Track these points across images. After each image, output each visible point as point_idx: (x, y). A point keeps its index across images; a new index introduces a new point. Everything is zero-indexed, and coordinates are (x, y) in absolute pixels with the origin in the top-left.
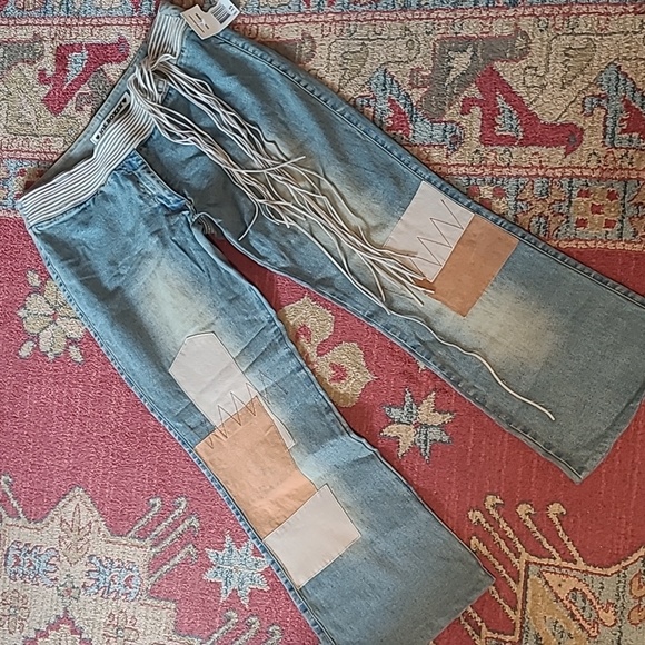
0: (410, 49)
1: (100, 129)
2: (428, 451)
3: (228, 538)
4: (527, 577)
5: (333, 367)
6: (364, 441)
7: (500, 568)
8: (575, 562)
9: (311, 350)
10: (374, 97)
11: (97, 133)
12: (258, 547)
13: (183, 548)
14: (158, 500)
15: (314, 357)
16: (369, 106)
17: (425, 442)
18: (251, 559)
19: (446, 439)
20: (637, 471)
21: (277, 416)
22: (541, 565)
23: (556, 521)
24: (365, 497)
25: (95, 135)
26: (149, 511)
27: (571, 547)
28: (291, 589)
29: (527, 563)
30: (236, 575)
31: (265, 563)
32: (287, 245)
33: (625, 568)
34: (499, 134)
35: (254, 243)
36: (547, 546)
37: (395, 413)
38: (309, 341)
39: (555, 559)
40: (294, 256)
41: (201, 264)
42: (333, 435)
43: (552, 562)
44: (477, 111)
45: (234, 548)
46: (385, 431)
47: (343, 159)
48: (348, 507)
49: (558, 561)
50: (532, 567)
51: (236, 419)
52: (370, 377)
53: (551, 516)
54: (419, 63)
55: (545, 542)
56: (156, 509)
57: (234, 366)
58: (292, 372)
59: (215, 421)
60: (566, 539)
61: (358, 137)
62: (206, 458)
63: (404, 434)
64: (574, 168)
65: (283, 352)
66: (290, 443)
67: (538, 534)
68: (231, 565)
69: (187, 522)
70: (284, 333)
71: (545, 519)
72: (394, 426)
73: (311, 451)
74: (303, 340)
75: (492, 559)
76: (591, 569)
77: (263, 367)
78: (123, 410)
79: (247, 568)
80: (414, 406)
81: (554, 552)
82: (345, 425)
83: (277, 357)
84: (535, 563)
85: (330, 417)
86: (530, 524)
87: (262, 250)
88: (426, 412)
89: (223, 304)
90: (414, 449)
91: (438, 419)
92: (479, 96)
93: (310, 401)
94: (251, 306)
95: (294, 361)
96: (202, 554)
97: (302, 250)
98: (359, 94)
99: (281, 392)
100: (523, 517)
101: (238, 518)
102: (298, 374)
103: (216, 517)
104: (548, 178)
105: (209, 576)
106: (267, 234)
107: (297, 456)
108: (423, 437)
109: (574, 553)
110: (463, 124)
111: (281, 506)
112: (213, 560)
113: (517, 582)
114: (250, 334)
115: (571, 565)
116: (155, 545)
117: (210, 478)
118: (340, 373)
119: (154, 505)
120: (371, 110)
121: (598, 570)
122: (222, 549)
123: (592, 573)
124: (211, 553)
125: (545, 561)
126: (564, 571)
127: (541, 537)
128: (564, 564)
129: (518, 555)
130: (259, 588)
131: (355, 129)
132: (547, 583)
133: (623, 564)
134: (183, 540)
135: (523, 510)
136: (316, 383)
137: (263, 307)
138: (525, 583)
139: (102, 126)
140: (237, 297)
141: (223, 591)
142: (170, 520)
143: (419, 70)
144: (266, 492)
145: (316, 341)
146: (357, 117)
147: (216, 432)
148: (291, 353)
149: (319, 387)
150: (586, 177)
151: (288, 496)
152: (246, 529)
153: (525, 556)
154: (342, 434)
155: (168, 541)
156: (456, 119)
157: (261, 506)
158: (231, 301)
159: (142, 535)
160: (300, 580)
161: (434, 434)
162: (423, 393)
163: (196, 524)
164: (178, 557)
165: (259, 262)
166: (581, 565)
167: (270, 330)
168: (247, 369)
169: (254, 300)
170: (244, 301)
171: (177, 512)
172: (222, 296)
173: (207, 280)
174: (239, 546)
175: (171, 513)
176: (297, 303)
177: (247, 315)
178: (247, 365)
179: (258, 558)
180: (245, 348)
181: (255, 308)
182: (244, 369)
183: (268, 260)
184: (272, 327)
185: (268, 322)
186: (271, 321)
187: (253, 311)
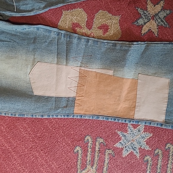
2: (166, 23)
3: (119, 132)
5: (100, 28)
6: (139, 43)
9: (85, 30)
12: (134, 123)
13: (105, 155)
15: (88, 32)
17: (162, 21)
18: (135, 131)
19: (168, 12)
21: (95, 68)
24: (158, 63)
26: (78, 155)
28: (162, 125)
30: (135, 143)
31: (142, 126)
35: (22, 8)
37: (141, 22)
38: (81, 28)
41: (6, 39)
42: (127, 51)
45: (125, 134)
46: (143, 32)
48: (155, 74)
51: (80, 86)
52: (118, 18)
56: (80, 152)
57: (60, 66)
58: (86, 45)
59: (72, 95)
62: (82, 112)
63: (151, 26)
65: (75, 41)
66: (111, 73)
68: (129, 141)
69: (97, 144)
70: (68, 33)
72: (144, 27)
73: (123, 66)
74: (78, 30)
77: (72, 55)
78: (29, 130)
79: (137, 136)
80: (145, 12)
82: (127, 43)
83: (74, 46)
85: (118, 47)
87: (28, 7)
88: (152, 9)
89: (31, 47)
90: (160, 27)
91: (159, 7)
93: (103, 50)
94: (44, 37)
95: (83, 40)
96: (115, 149)
99: (89, 58)
101: (116, 121)
102: (89, 44)
103: (107, 130)
105: (125, 154)
107: (119, 74)
108: (159, 20)
111: (129, 100)
112: (121, 147)
114: (54, 48)
116: (92, 166)
117: (91, 118)
118: (105, 28)
119: (78, 151)
122: (120, 139)
124: (118, 145)
130: (148, 138)
134: (102, 152)
136: (99, 40)
137: (50, 31)
140: (35, 39)
141: (135, 153)
142: (90, 150)
144: (119, 100)
145: (83, 25)
147: (77, 98)
148: (79, 38)
149: (102, 41)
151: (128, 93)
152: (123, 122)
154: (130, 47)
155: (96, 158)
157: (121, 107)
158: (34, 43)
159: (84, 167)
160: (162, 118)
161: (162, 15)
162: (144, 3)
163: (101, 140)
164: (106, 160)
165: (32, 14)
167: (61, 38)
168: (66, 62)
169: (43, 32)
170: (39, 37)
171: (89, 145)
172: (28, 44)
173: (15, 44)
174: (126, 131)
175: (87, 147)
176: (62, 17)
177: (46, 42)
178: (65, 61)
179: (138, 128)
180: (57, 55)
181: (47, 36)
182: (65, 63)
183: (35, 9)
184: (61, 36)
185: (57, 35)
186: (58, 34)
187: (47, 38)
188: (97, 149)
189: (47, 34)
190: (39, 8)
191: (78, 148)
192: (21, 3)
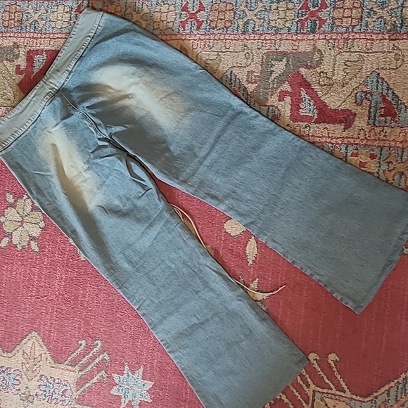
0: (247, 59)
3: (127, 367)
4: (314, 400)
7: (297, 394)
8: (345, 392)
13: (98, 373)
14: (84, 341)
18: (141, 381)
19: (264, 309)
20: (385, 335)
22: (323, 393)
23: (333, 365)
26: (78, 348)
27: (342, 383)
29: (314, 391)
30: (131, 392)
31: (149, 384)
33: (376, 397)
34: (302, 114)
36: (327, 381)
39: (332, 389)
43: (330, 391)
44: (288, 99)
45: (130, 374)
49: (334, 391)
50: (317, 394)
53: (330, 361)
54: (252, 68)
55: (325, 378)
56: (82, 347)
60: (339, 377)
64: (349, 138)
67: (321, 373)
68: (128, 385)
69: (101, 356)
71: (326, 363)
75: (292, 388)
76: (354, 397)
79: (138, 387)
81: (331, 385)
84: (319, 391)
86: (316, 366)
91: (260, 296)
92: (289, 90)
96: (110, 377)
100: (312, 361)
103: (120, 354)
104: (332, 144)
105: (114, 391)
109: (344, 386)
110: (279, 108)
112: (117, 381)
113: (307, 403)
115: (342, 394)
116: (80, 371)
119: (81, 345)
121: (359, 398)
122: (123, 374)
123: (355, 400)
124: (116, 376)
125: (325, 391)
126: (337, 397)
127: (323, 375)
128: (338, 393)
129: (308, 386)
130: (146, 400)
132: (326, 405)
133: (375, 394)
134: (99, 368)
135: (312, 356)
138: (313, 404)
141: (123, 401)
142: (91, 355)
143: (252, 72)
150: (357, 144)
153: (313, 387)
155: (89, 368)
156: (275, 104)
159: (73, 364)
162: (251, 279)
163: (107, 358)
164: (95, 378)
166: (348, 394)
171: (95, 350)
174: (133, 373)
175: (92, 350)
179: (145, 381)
188: (97, 361)
191: (83, 342)
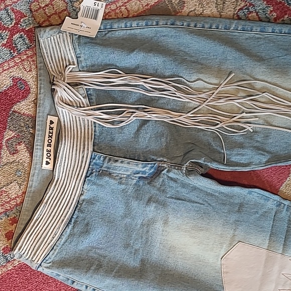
1: (45, 156)
10: (251, 4)
11: (45, 160)
16: (251, 12)
25: (44, 163)
32: (257, 144)
35: (234, 159)
40: (268, 149)
47: (260, 59)
57: (271, 254)
61: (258, 38)
87: (243, 160)
89: (233, 217)
94: (256, 205)
97: (271, 141)
98: (238, 8)
106: (241, 146)
114: (268, 224)
120: (254, 14)
131: (252, 34)
137: (268, 199)
139: (45, 153)
140: (241, 205)
146: (248, 25)
158: (239, 211)
165: (247, 169)
167: (282, 211)
168: (283, 250)
169: (257, 198)
170: (248, 204)
172: (229, 212)
173: (210, 209)
176: (288, 179)
177: (257, 212)
178: (282, 247)
180: (270, 236)
181: (260, 203)
182: (281, 251)
183: (254, 163)
184: (283, 208)
185: (277, 206)
186: (279, 205)
187: (260, 207)
189: (262, 202)
190: (260, 164)
192: (235, 152)
